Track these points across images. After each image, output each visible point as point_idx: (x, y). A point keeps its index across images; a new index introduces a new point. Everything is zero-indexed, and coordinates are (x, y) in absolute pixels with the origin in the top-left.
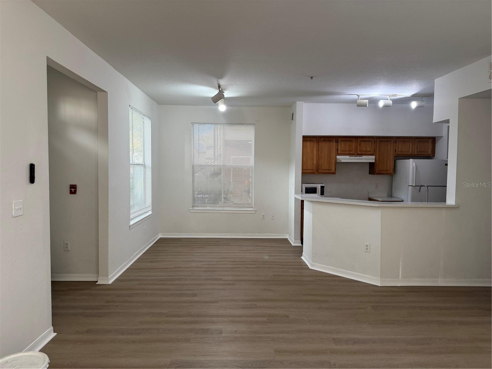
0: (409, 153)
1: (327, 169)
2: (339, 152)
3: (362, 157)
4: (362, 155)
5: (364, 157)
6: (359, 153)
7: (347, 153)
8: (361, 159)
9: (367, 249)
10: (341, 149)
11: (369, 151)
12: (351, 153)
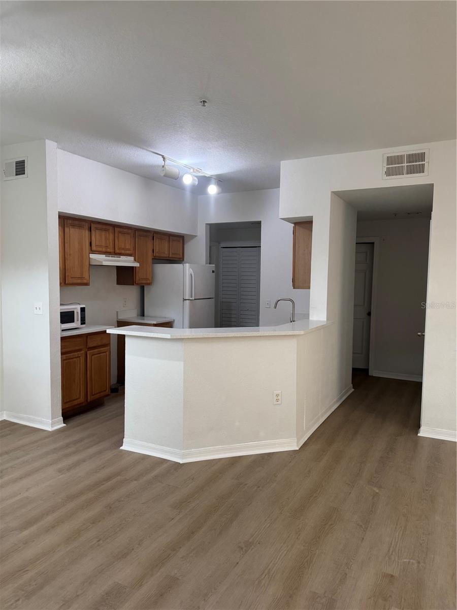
0: (165, 255)
1: (79, 277)
2: (94, 248)
3: (120, 257)
4: (120, 254)
5: (123, 258)
6: (117, 251)
7: (104, 250)
8: (118, 261)
9: (277, 400)
10: (96, 243)
11: (129, 250)
12: (108, 250)
